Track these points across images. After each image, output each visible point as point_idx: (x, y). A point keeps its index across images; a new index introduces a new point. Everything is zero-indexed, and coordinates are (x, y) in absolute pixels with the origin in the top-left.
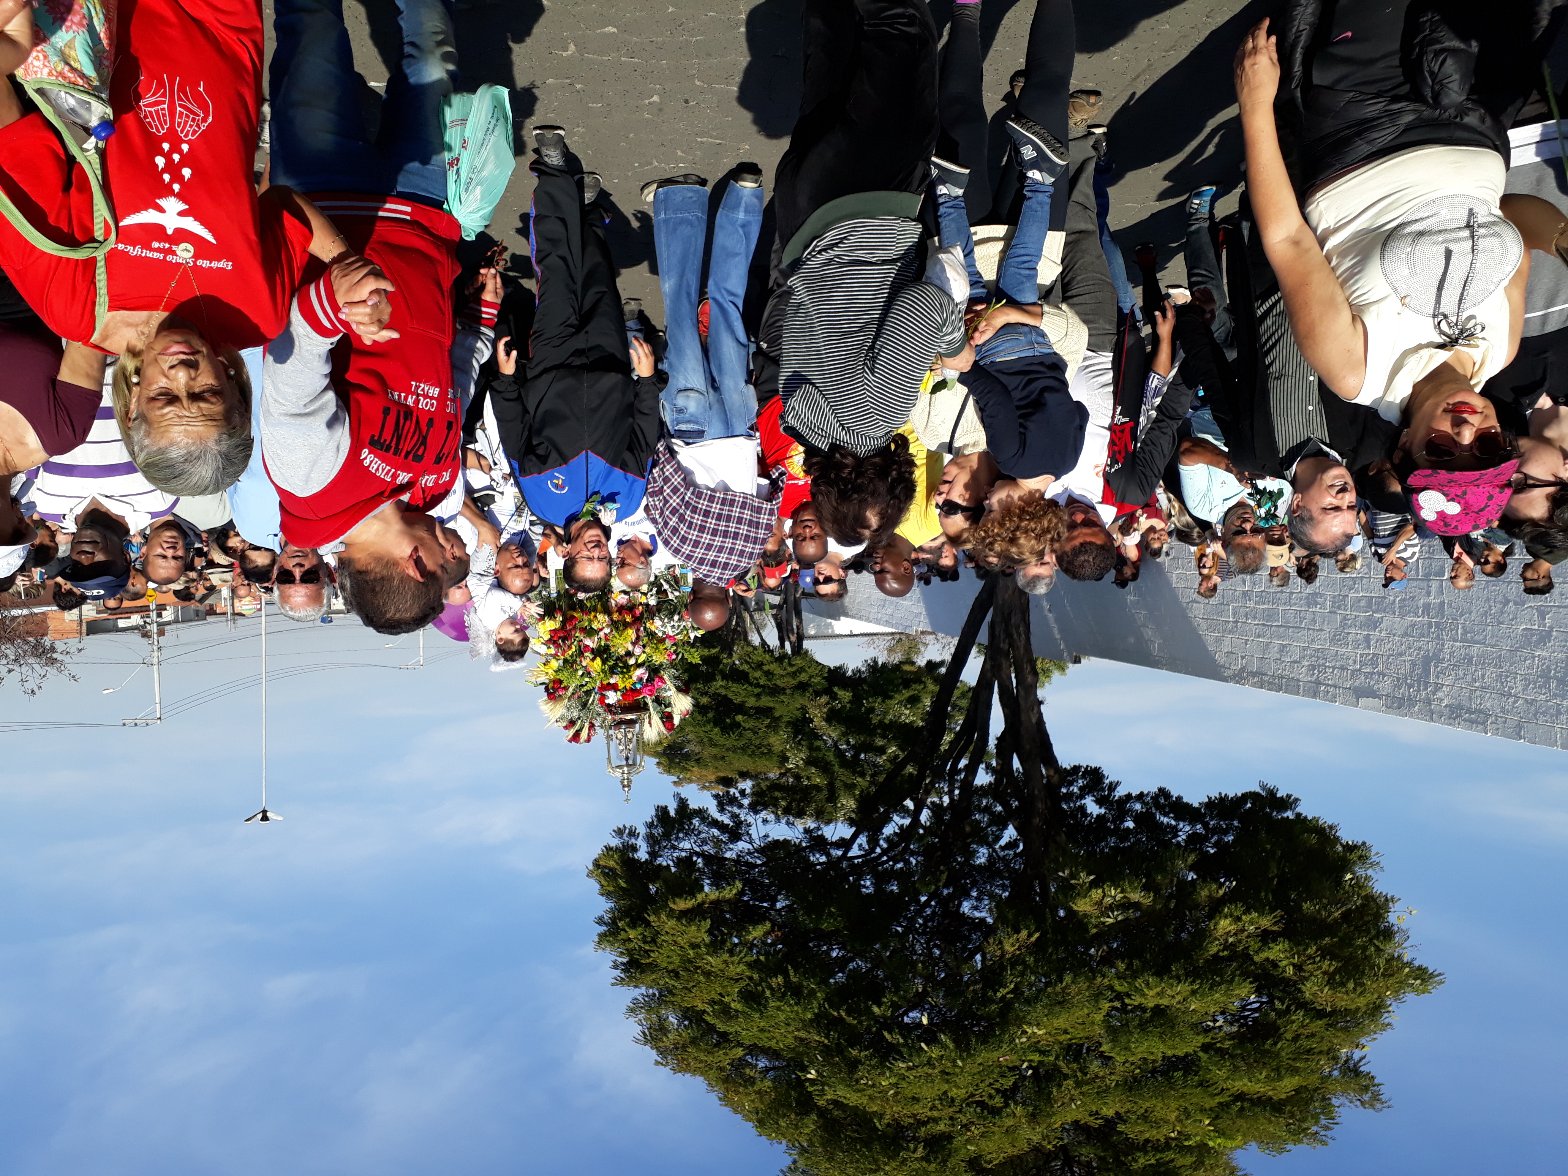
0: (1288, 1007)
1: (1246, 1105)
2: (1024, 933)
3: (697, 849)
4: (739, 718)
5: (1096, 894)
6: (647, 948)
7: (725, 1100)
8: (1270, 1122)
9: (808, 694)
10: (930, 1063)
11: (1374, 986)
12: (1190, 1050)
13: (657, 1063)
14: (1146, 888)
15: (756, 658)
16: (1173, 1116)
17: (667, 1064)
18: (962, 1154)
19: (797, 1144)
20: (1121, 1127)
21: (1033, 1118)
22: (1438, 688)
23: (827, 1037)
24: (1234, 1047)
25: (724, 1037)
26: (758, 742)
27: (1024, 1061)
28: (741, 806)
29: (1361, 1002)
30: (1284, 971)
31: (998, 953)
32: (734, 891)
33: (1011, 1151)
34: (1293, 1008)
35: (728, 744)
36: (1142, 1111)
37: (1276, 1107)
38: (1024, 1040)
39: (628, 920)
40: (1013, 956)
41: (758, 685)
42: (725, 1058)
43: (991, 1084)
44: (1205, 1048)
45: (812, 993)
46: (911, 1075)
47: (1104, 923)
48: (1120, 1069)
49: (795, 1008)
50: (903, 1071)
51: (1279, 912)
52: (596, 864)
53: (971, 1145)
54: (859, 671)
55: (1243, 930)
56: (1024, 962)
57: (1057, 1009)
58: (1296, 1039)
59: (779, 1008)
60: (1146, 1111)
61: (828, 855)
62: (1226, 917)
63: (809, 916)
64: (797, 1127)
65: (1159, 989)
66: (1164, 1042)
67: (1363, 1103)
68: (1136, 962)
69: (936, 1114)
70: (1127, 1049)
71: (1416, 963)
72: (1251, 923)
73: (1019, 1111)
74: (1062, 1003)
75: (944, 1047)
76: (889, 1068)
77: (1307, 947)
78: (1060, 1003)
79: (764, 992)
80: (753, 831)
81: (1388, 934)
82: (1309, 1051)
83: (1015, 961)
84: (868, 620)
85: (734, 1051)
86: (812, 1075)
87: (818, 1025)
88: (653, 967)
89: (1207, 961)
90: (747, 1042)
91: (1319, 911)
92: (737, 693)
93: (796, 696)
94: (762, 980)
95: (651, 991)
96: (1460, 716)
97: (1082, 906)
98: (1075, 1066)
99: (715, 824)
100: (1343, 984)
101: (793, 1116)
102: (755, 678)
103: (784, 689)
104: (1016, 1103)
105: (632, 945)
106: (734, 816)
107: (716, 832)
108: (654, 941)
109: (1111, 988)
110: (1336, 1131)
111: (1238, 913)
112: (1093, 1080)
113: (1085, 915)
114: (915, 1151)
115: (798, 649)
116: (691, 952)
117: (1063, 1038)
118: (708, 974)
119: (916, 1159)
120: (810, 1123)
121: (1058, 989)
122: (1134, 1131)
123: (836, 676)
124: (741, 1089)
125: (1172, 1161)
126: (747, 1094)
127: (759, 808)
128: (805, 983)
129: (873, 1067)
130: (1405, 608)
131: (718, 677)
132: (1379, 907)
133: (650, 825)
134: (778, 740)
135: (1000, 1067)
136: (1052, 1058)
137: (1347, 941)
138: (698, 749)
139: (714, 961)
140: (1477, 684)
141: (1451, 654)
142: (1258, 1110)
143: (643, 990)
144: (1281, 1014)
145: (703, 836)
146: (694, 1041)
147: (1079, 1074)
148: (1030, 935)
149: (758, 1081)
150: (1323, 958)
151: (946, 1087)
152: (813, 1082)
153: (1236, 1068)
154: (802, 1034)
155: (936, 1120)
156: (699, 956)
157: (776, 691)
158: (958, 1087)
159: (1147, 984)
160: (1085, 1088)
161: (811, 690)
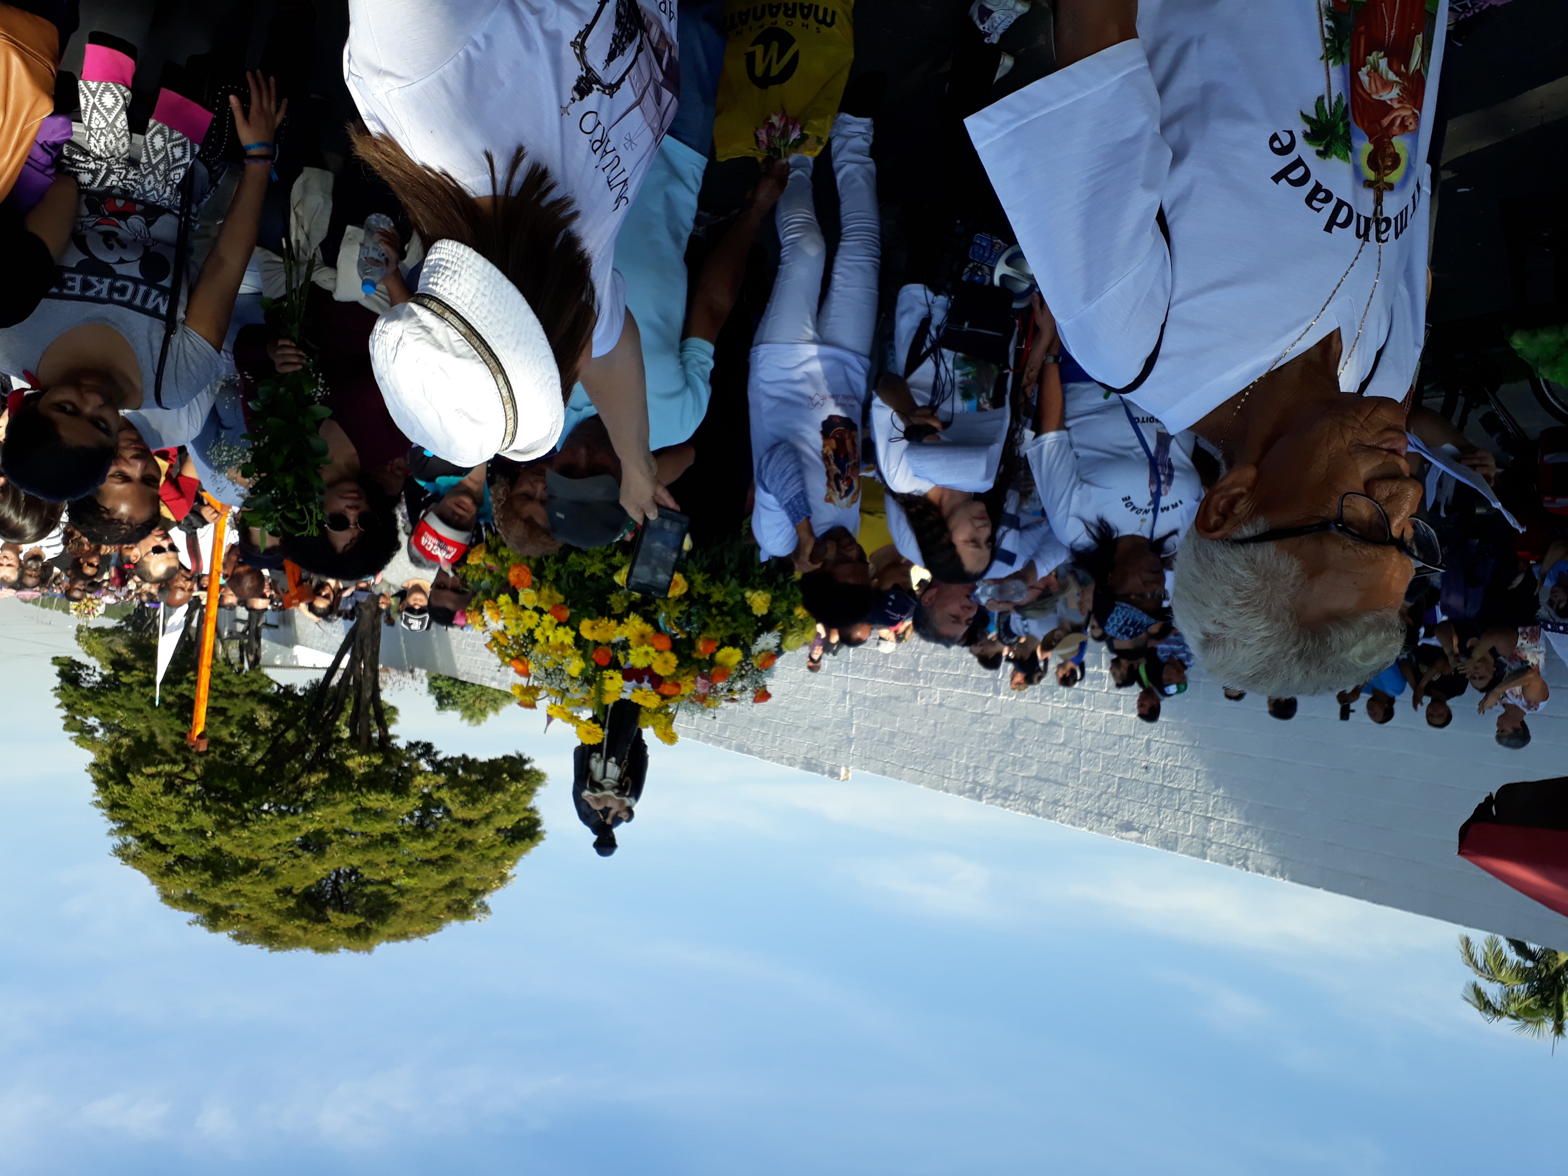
9: (257, 700)
12: (393, 831)
16: (384, 866)
20: (360, 871)
21: (317, 862)
44: (399, 829)
47: (359, 771)
54: (305, 689)
66: (380, 826)
73: (308, 856)
74: (332, 802)
79: (190, 811)
85: (169, 857)
86: (209, 835)
88: (125, 808)
93: (247, 700)
94: (190, 804)
95: (123, 824)
102: (216, 686)
103: (237, 695)
105: (115, 795)
115: (253, 666)
118: (160, 809)
139: (164, 801)
143: (118, 823)
146: (144, 851)
156: (156, 799)
157: (232, 695)
159: (373, 797)
160: (342, 849)
161: (259, 697)
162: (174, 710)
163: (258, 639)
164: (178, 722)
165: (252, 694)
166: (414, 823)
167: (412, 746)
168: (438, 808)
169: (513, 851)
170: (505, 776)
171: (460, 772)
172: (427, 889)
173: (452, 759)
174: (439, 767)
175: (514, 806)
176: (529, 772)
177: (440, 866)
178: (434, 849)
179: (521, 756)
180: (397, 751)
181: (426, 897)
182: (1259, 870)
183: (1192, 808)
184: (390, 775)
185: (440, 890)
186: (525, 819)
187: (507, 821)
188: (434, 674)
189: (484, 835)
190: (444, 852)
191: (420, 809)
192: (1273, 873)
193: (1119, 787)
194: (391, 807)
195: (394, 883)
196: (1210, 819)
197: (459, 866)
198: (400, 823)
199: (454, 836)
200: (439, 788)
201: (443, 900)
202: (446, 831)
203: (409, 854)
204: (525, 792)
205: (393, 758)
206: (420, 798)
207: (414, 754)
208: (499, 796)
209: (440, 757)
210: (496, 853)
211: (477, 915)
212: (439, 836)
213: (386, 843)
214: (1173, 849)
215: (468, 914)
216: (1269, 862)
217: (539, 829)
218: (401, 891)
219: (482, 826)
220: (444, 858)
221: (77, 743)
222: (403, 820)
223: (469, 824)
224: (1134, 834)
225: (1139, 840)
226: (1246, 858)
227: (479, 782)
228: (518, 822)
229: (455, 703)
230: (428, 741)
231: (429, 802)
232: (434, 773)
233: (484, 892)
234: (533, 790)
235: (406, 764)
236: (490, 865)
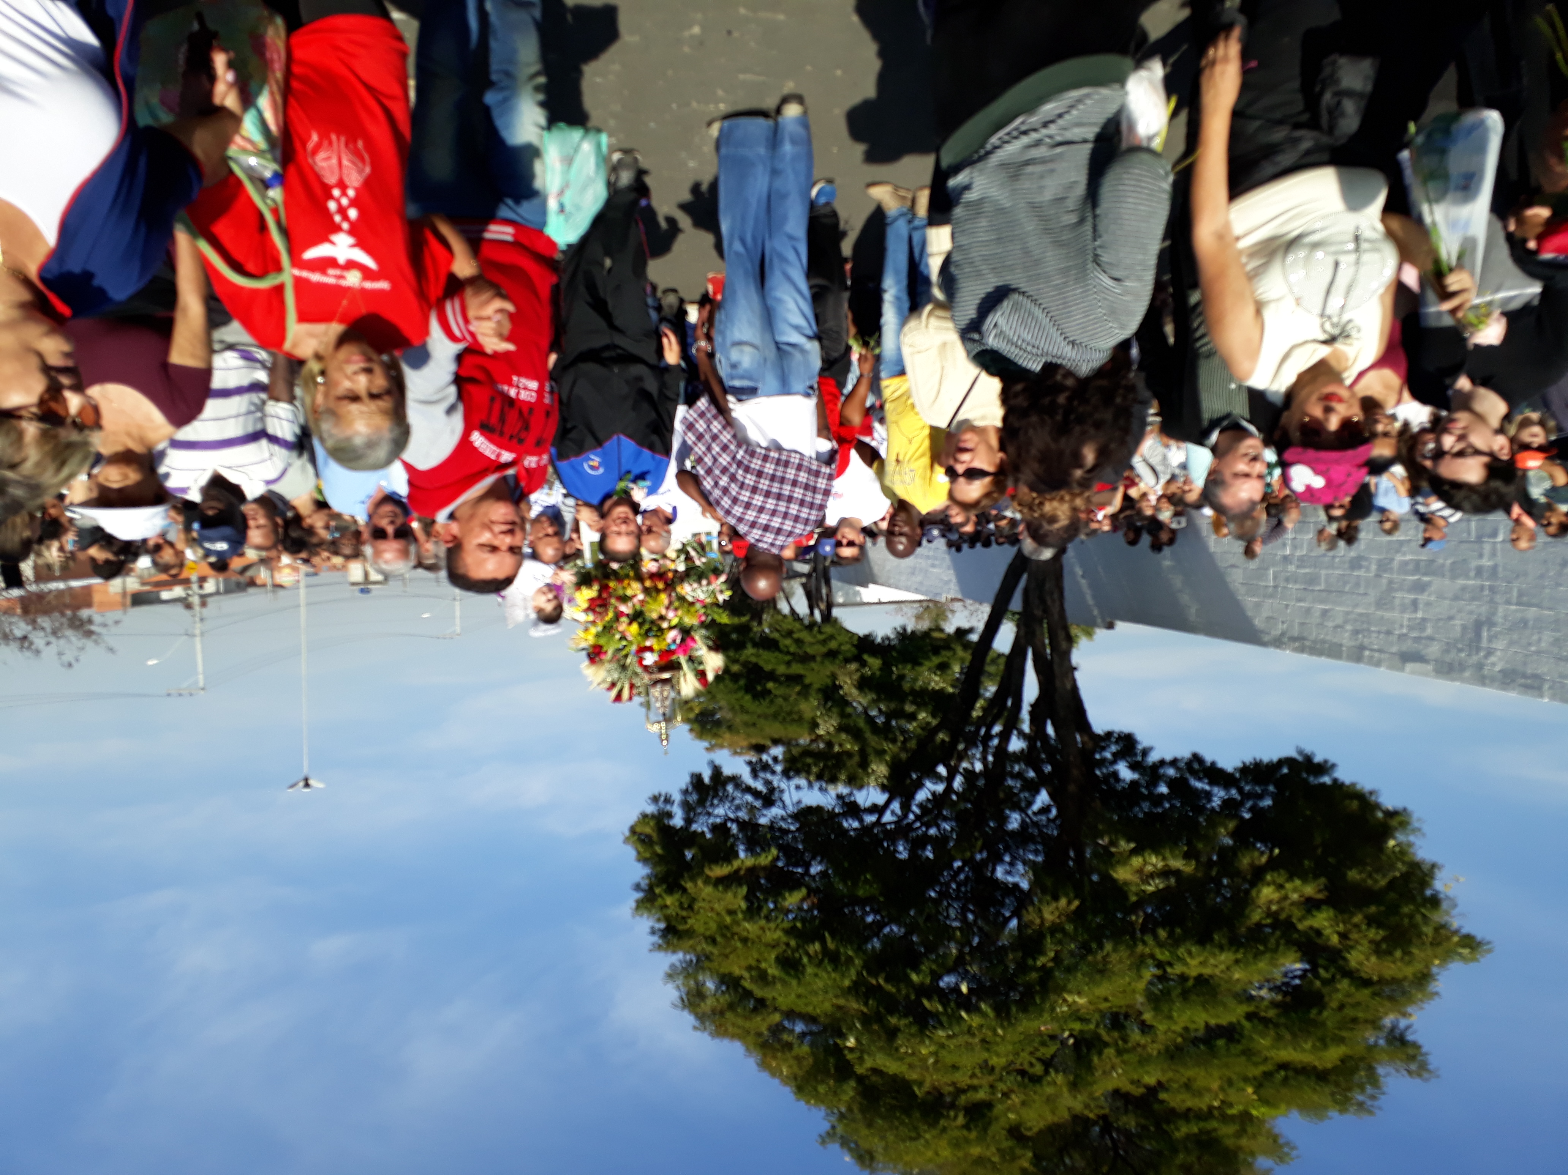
0: (1333, 977)
1: (1291, 1073)
2: (1063, 902)
3: (732, 816)
4: (770, 685)
5: (1137, 861)
6: (684, 913)
7: (763, 1065)
8: (1314, 1090)
9: (837, 662)
10: (970, 1032)
11: (1422, 955)
12: (1234, 1020)
13: (695, 1028)
14: (1187, 856)
15: (786, 626)
16: (1215, 1085)
17: (705, 1029)
18: (1003, 1122)
19: (836, 1111)
20: (1163, 1096)
21: (1074, 1086)
22: (1490, 653)
23: (866, 1004)
24: (1278, 1016)
25: (761, 1004)
26: (788, 709)
27: (1063, 1031)
28: (773, 772)
29: (1409, 971)
30: (1328, 939)
31: (1038, 921)
32: (770, 858)
33: (1050, 1119)
34: (1338, 977)
35: (759, 711)
36: (1184, 1080)
37: (1321, 1076)
38: (1065, 1009)
39: (664, 887)
40: (1053, 923)
41: (788, 653)
42: (762, 1023)
43: (1031, 1053)
44: (1249, 1016)
45: (850, 960)
46: (952, 1044)
47: (1144, 891)
48: (1161, 1037)
49: (833, 975)
50: (943, 1040)
51: (1323, 880)
52: (633, 830)
53: (1012, 1112)
54: (888, 638)
55: (1286, 898)
56: (1063, 930)
57: (1098, 977)
58: (1341, 1007)
59: (816, 975)
60: (1189, 1080)
61: (861, 821)
62: (1268, 884)
63: (845, 883)
64: (835, 1093)
65: (1202, 959)
66: (1206, 1010)
67: (1409, 1072)
68: (1178, 931)
69: (975, 1082)
70: (1170, 1018)
71: (1464, 931)
72: (1295, 890)
73: (1060, 1078)
74: (1102, 971)
75: (984, 1015)
76: (929, 1037)
77: (1353, 914)
78: (1102, 972)
79: (801, 958)
80: (786, 797)
81: (1435, 902)
82: (1355, 1020)
83: (1055, 929)
84: (897, 587)
85: (772, 1016)
86: (851, 1042)
87: (857, 992)
88: (689, 934)
89: (1249, 929)
90: (784, 1008)
91: (1364, 881)
92: (768, 661)
93: (826, 663)
94: (798, 946)
95: (688, 957)
96: (1513, 681)
97: (1122, 874)
98: (1116, 1034)
99: (749, 790)
100: (1389, 953)
101: (832, 1082)
102: (786, 647)
103: (814, 657)
104: (1057, 1071)
105: (669, 912)
106: (768, 783)
107: (749, 798)
108: (690, 907)
109: (1152, 956)
110: (1383, 1100)
111: (1280, 880)
112: (1134, 1049)
113: (1126, 883)
114: (956, 1117)
115: (827, 617)
116: (728, 920)
117: (1104, 1006)
118: (745, 940)
119: (957, 1127)
120: (850, 1089)
121: (1099, 957)
122: (1177, 1100)
123: (866, 644)
124: (779, 1054)
125: (1215, 1130)
126: (785, 1060)
127: (792, 774)
128: (842, 950)
129: (912, 1035)
130: (1457, 570)
131: (749, 645)
132: (1426, 875)
133: (685, 792)
134: (810, 707)
135: (1040, 1034)
136: (1092, 1026)
137: (1393, 909)
138: (729, 715)
139: (750, 928)
140: (1533, 648)
141: (1505, 617)
142: (1301, 1078)
143: (680, 955)
144: (1325, 982)
145: (737, 802)
146: (731, 1007)
147: (1120, 1043)
148: (1069, 903)
149: (796, 1046)
150: (1369, 925)
151: (986, 1055)
152: (851, 1050)
153: (1279, 1038)
154: (841, 1002)
155: (975, 1088)
156: (736, 923)
157: (806, 659)
158: (998, 1055)
159: (1190, 953)
160: (1126, 1057)
161: (841, 657)
162: (742, 682)
163: (828, 582)
164: (748, 697)
165: (832, 655)
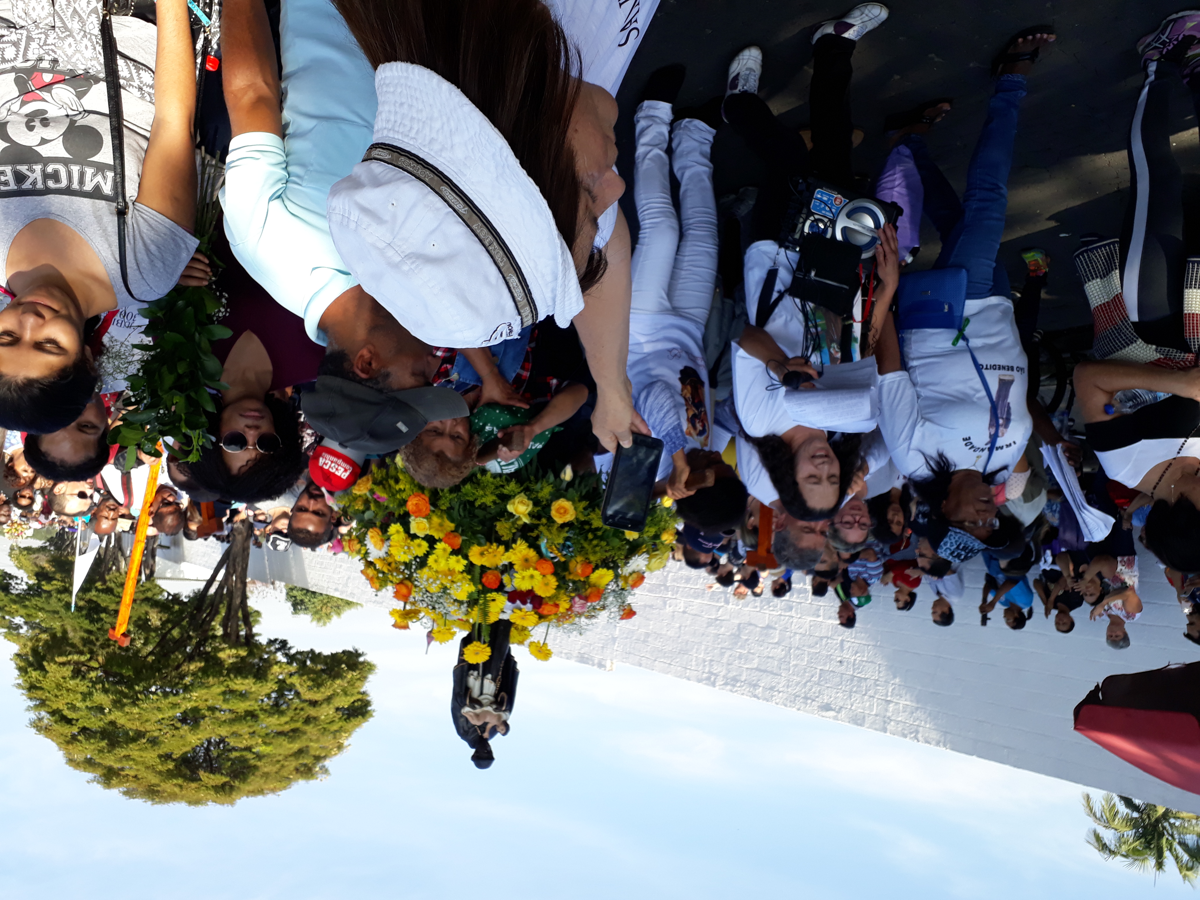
4: (103, 615)
115: (149, 578)
162: (84, 612)
163: (153, 556)
164: (87, 622)
165: (147, 600)
166: (271, 703)
167: (271, 642)
168: (290, 691)
169: (348, 726)
170: (343, 666)
171: (308, 663)
172: (280, 755)
173: (301, 653)
174: (291, 659)
175: (350, 690)
176: (362, 663)
177: (290, 737)
178: (286, 723)
179: (356, 651)
180: (258, 646)
181: (279, 761)
182: (927, 742)
183: (875, 693)
184: (253, 665)
185: (291, 756)
186: (359, 700)
187: (344, 702)
188: (290, 586)
189: (326, 712)
190: (293, 726)
191: (276, 691)
192: (938, 744)
193: (820, 677)
194: (253, 689)
195: (254, 750)
196: (889, 702)
197: (305, 737)
198: (260, 702)
199: (302, 713)
200: (291, 675)
201: (293, 764)
202: (296, 709)
203: (266, 727)
204: (359, 679)
205: (255, 651)
206: (276, 683)
207: (272, 648)
208: (338, 682)
209: (293, 651)
210: (335, 727)
211: (319, 775)
212: (291, 713)
213: (249, 718)
214: (861, 725)
215: (312, 775)
216: (934, 735)
217: (369, 708)
218: (259, 757)
219: (324, 705)
220: (294, 731)
221: (5, 637)
222: (262, 701)
223: (314, 704)
224: (832, 713)
225: (836, 718)
226: (917, 732)
227: (322, 671)
228: (353, 703)
229: (306, 609)
230: (285, 638)
231: (283, 687)
232: (288, 663)
233: (325, 757)
234: (365, 678)
235: (266, 656)
236: (330, 737)
